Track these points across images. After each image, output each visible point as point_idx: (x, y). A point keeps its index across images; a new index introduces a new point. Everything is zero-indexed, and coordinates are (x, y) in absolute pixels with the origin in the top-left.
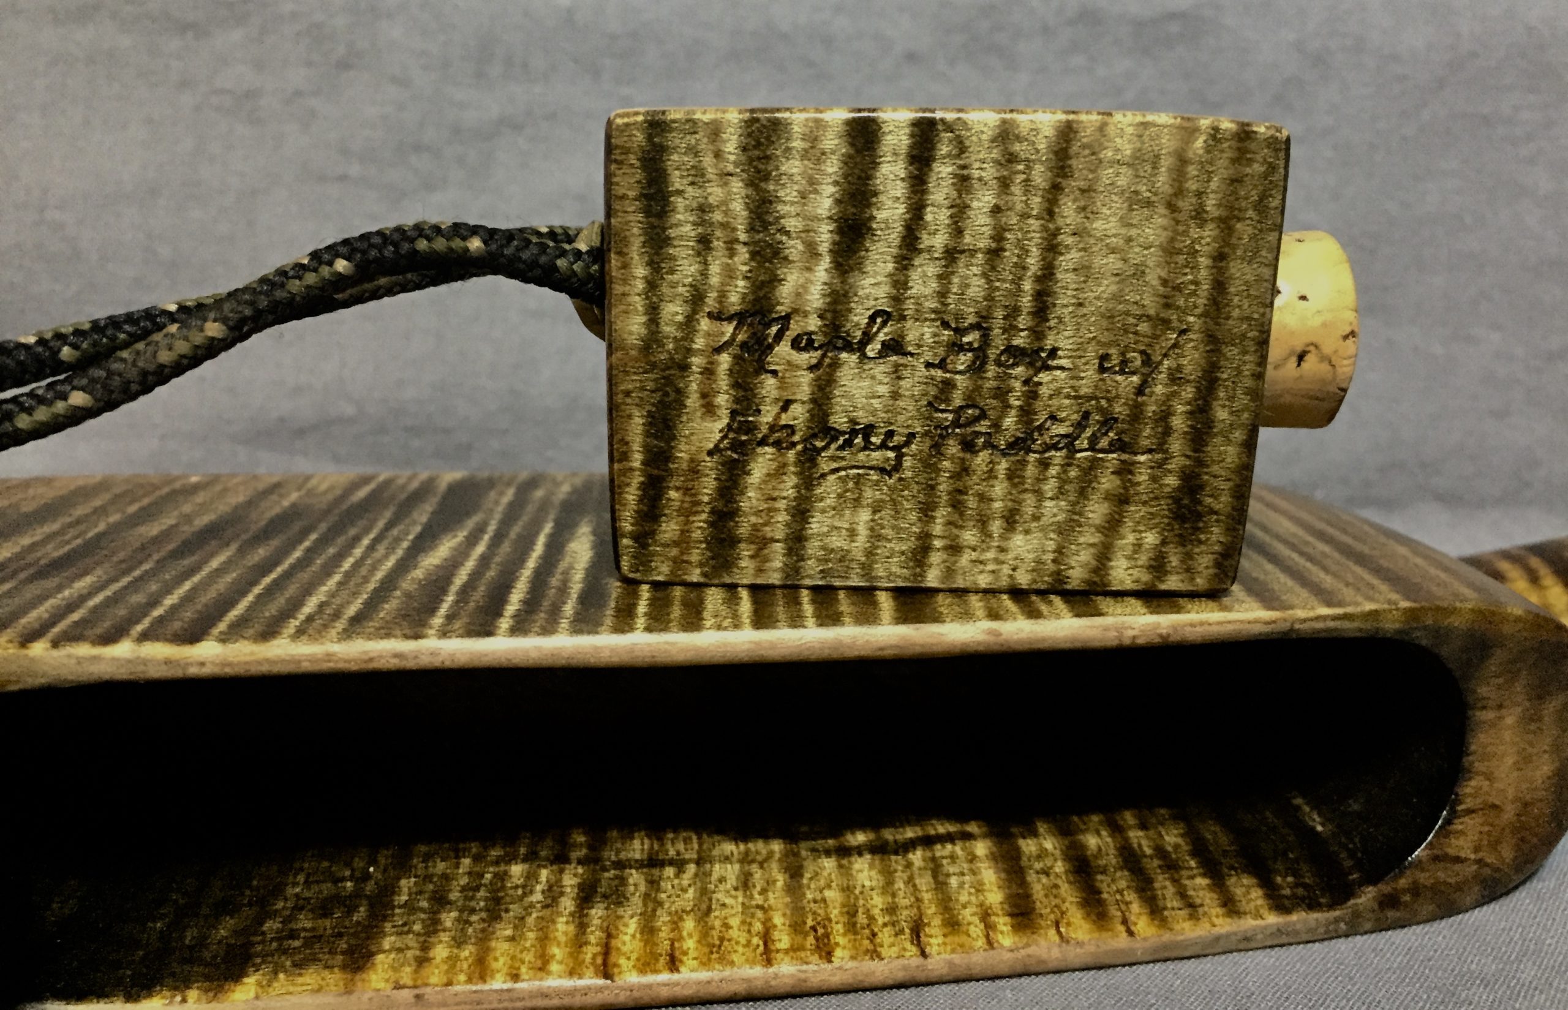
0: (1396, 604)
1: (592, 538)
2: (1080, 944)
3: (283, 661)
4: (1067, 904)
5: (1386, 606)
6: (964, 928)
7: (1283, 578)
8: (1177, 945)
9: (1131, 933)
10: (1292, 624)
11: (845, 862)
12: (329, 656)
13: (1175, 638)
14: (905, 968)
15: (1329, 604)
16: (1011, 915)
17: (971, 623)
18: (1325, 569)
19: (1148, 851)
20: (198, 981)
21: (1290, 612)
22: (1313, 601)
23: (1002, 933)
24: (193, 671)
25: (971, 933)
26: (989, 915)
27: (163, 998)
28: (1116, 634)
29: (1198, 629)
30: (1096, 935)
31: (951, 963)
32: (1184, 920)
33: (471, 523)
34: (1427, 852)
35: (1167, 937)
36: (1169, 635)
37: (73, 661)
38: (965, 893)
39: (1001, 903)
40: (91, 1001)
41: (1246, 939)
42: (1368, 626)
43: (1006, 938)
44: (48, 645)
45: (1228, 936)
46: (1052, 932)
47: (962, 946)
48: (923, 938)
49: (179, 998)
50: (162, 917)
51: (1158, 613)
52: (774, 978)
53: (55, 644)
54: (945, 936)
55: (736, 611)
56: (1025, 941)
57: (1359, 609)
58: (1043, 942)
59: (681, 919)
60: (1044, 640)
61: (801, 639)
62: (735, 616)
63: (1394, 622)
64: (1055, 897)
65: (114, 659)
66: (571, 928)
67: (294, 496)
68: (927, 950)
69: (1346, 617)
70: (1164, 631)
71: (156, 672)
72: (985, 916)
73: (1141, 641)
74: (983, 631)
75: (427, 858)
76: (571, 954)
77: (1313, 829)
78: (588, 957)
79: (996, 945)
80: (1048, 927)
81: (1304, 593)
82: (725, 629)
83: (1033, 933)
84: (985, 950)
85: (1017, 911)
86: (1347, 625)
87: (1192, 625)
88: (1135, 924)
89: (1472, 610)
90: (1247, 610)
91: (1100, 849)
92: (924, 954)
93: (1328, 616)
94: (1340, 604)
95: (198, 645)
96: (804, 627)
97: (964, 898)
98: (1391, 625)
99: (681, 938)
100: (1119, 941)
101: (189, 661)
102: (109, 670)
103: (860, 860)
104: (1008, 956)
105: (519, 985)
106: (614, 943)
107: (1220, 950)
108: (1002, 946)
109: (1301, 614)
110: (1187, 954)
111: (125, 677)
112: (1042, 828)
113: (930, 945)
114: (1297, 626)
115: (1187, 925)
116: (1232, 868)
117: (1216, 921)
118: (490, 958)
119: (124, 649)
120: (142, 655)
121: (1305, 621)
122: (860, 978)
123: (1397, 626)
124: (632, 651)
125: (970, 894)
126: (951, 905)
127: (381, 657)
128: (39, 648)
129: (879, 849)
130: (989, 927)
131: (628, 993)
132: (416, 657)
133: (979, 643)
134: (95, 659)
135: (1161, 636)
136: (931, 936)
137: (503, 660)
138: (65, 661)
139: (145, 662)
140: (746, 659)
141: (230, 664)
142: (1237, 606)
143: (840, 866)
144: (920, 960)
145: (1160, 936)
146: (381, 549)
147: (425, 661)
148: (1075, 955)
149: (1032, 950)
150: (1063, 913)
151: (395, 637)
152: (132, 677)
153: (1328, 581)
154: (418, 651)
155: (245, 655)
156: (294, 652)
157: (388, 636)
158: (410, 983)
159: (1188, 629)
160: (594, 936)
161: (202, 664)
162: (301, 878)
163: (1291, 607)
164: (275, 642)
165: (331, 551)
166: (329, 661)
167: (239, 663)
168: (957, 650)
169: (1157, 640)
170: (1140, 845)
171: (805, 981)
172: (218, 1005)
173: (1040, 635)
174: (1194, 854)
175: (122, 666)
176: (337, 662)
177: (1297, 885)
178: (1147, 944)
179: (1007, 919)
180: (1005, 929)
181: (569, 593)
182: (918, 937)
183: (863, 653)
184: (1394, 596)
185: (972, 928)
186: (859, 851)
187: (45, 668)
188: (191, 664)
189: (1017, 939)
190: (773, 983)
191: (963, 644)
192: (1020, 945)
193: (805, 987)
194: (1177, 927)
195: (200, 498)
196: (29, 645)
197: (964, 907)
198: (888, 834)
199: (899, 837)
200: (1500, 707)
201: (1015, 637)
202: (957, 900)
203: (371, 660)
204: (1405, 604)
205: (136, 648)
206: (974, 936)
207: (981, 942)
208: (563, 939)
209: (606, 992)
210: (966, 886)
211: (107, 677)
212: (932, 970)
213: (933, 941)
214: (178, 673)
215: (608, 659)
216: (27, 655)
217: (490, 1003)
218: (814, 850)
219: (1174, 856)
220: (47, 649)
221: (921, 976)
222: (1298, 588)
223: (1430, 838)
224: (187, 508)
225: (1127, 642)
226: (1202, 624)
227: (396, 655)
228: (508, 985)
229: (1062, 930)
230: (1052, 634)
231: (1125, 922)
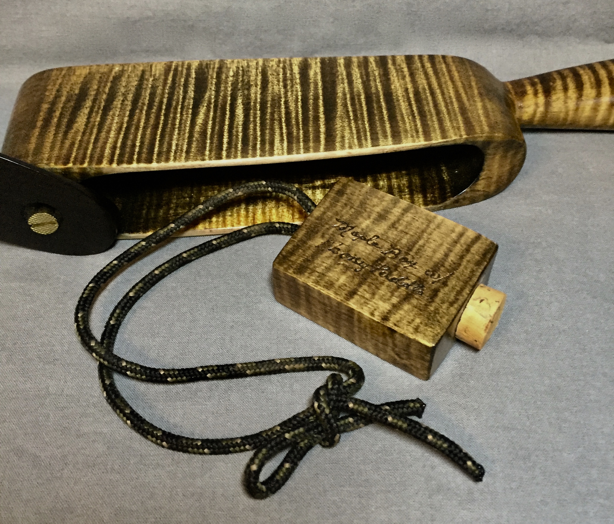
0: (462, 137)
5: (459, 138)
11: (314, 191)
15: (443, 138)
17: (344, 150)
18: (450, 118)
19: (396, 186)
21: (431, 142)
22: (439, 136)
33: (206, 98)
42: (453, 143)
51: (395, 144)
53: (117, 164)
57: (451, 139)
59: (272, 210)
61: (300, 157)
62: (283, 152)
65: (133, 168)
66: (245, 213)
69: (447, 142)
71: (143, 170)
75: (206, 190)
76: (245, 220)
77: (444, 178)
78: (250, 221)
81: (438, 133)
82: (280, 155)
87: (403, 147)
90: (419, 141)
91: (383, 186)
93: (442, 142)
94: (446, 137)
95: (152, 164)
96: (301, 154)
98: (460, 142)
99: (272, 215)
103: (318, 191)
105: (234, 228)
106: (255, 216)
109: (434, 142)
111: (136, 171)
112: (369, 178)
116: (417, 192)
118: (226, 221)
119: (134, 165)
123: (462, 142)
127: (196, 165)
128: (114, 165)
129: (323, 187)
132: (204, 166)
133: (345, 155)
134: (129, 168)
138: (122, 169)
142: (417, 140)
143: (313, 193)
146: (184, 114)
147: (207, 166)
151: (199, 159)
153: (448, 125)
154: (205, 164)
157: (197, 159)
158: (208, 228)
160: (251, 215)
161: (154, 168)
162: (175, 197)
163: (432, 140)
164: (170, 163)
165: (171, 115)
168: (340, 157)
170: (394, 184)
173: (362, 153)
174: (408, 187)
175: (135, 169)
177: (433, 197)
181: (239, 139)
184: (463, 133)
186: (318, 187)
187: (117, 170)
196: (111, 164)
198: (327, 182)
199: (329, 183)
201: (355, 153)
203: (193, 166)
204: (465, 136)
205: (137, 164)
208: (243, 216)
211: (131, 171)
218: (306, 187)
219: (402, 188)
222: (438, 130)
223: (470, 186)
228: (232, 228)
230: (365, 152)
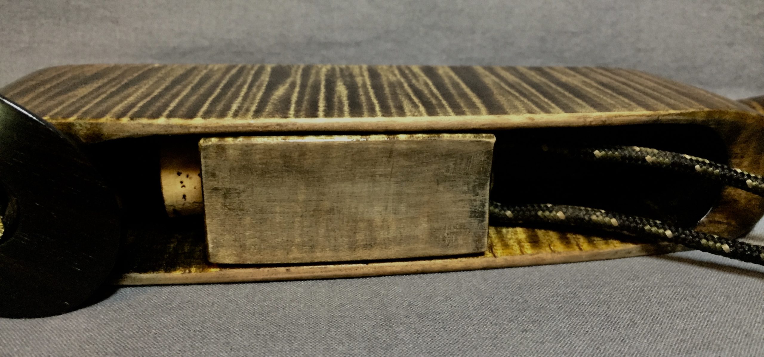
0: (703, 109)
1: (344, 86)
2: (559, 253)
3: (231, 127)
4: (553, 239)
5: (698, 110)
6: (511, 247)
7: (652, 100)
8: (599, 254)
9: (580, 249)
10: (658, 117)
12: (250, 125)
13: (608, 122)
14: (487, 261)
15: (675, 109)
16: (529, 242)
17: (521, 115)
18: (671, 98)
20: (194, 265)
21: (658, 112)
22: (667, 108)
23: (527, 249)
24: (192, 130)
25: (513, 248)
26: (521, 242)
27: (181, 271)
28: (583, 120)
29: (618, 118)
30: (567, 249)
31: (506, 260)
32: (602, 245)
33: (289, 81)
34: (707, 219)
35: (596, 251)
36: (605, 121)
37: (140, 126)
38: (510, 234)
39: (525, 238)
40: (150, 272)
41: (629, 253)
42: (690, 118)
43: (528, 249)
44: (129, 119)
45: (621, 250)
46: (548, 249)
47: (510, 253)
48: (494, 250)
49: (187, 271)
50: (173, 242)
51: (601, 112)
52: (434, 265)
53: (132, 119)
54: (503, 249)
55: (419, 110)
56: (536, 251)
57: (687, 111)
58: (544, 252)
60: (552, 122)
61: (449, 120)
62: (419, 112)
63: (702, 117)
64: (548, 236)
65: (159, 125)
67: (205, 71)
68: (496, 255)
69: (681, 114)
70: (604, 119)
71: (176, 131)
72: (519, 242)
73: (593, 123)
74: (527, 118)
79: (524, 253)
80: (546, 247)
81: (663, 106)
82: (417, 116)
83: (540, 249)
84: (520, 255)
85: (532, 241)
86: (681, 118)
87: (616, 117)
88: (582, 246)
89: (735, 113)
90: (639, 111)
92: (495, 256)
93: (674, 114)
94: (679, 109)
95: (194, 119)
96: (450, 115)
97: (509, 236)
98: (700, 118)
100: (576, 252)
101: (190, 126)
102: (156, 130)
104: (530, 257)
107: (617, 257)
108: (527, 253)
109: (662, 112)
110: (604, 258)
111: (163, 133)
113: (497, 253)
114: (660, 118)
115: (604, 246)
117: (616, 245)
119: (162, 121)
120: (170, 123)
121: (664, 115)
122: (469, 265)
123: (703, 119)
124: (377, 124)
125: (512, 235)
126: (504, 239)
127: (271, 125)
128: (125, 120)
130: (521, 247)
131: (374, 269)
132: (286, 126)
133: (525, 123)
134: (150, 125)
135: (602, 121)
136: (497, 250)
137: (323, 127)
138: (137, 126)
139: (172, 126)
140: (426, 129)
141: (208, 128)
142: (635, 110)
144: (493, 258)
145: (593, 250)
146: (254, 90)
148: (557, 257)
149: (540, 255)
150: (552, 242)
151: (277, 117)
152: (166, 133)
153: (672, 102)
154: (288, 123)
155: (214, 124)
156: (235, 123)
157: (273, 117)
159: (614, 118)
163: (658, 110)
164: (226, 119)
165: (233, 89)
166: (250, 127)
167: (212, 128)
168: (515, 126)
169: (601, 123)
171: (446, 266)
172: (205, 273)
173: (551, 120)
175: (162, 128)
176: (253, 127)
178: (587, 254)
179: (528, 244)
180: (528, 247)
181: (344, 104)
182: (492, 250)
183: (475, 127)
184: (702, 107)
185: (514, 247)
187: (129, 129)
188: (191, 127)
189: (533, 251)
190: (433, 266)
191: (518, 123)
192: (535, 253)
193: (446, 268)
194: (600, 247)
195: (163, 71)
196: (120, 119)
197: (510, 239)
200: (742, 157)
201: (540, 121)
202: (507, 238)
203: (267, 127)
204: (707, 109)
205: (168, 120)
206: (515, 249)
207: (518, 252)
209: (365, 269)
210: (510, 232)
211: (155, 133)
212: (499, 262)
213: (498, 251)
214: (186, 131)
215: (367, 128)
216: (120, 123)
217: (317, 272)
220: (129, 121)
221: (494, 265)
222: (659, 104)
223: (708, 213)
224: (159, 75)
225: (588, 124)
226: (620, 116)
227: (278, 125)
229: (552, 248)
230: (556, 120)
231: (578, 245)
